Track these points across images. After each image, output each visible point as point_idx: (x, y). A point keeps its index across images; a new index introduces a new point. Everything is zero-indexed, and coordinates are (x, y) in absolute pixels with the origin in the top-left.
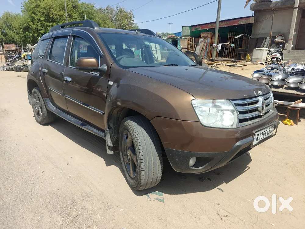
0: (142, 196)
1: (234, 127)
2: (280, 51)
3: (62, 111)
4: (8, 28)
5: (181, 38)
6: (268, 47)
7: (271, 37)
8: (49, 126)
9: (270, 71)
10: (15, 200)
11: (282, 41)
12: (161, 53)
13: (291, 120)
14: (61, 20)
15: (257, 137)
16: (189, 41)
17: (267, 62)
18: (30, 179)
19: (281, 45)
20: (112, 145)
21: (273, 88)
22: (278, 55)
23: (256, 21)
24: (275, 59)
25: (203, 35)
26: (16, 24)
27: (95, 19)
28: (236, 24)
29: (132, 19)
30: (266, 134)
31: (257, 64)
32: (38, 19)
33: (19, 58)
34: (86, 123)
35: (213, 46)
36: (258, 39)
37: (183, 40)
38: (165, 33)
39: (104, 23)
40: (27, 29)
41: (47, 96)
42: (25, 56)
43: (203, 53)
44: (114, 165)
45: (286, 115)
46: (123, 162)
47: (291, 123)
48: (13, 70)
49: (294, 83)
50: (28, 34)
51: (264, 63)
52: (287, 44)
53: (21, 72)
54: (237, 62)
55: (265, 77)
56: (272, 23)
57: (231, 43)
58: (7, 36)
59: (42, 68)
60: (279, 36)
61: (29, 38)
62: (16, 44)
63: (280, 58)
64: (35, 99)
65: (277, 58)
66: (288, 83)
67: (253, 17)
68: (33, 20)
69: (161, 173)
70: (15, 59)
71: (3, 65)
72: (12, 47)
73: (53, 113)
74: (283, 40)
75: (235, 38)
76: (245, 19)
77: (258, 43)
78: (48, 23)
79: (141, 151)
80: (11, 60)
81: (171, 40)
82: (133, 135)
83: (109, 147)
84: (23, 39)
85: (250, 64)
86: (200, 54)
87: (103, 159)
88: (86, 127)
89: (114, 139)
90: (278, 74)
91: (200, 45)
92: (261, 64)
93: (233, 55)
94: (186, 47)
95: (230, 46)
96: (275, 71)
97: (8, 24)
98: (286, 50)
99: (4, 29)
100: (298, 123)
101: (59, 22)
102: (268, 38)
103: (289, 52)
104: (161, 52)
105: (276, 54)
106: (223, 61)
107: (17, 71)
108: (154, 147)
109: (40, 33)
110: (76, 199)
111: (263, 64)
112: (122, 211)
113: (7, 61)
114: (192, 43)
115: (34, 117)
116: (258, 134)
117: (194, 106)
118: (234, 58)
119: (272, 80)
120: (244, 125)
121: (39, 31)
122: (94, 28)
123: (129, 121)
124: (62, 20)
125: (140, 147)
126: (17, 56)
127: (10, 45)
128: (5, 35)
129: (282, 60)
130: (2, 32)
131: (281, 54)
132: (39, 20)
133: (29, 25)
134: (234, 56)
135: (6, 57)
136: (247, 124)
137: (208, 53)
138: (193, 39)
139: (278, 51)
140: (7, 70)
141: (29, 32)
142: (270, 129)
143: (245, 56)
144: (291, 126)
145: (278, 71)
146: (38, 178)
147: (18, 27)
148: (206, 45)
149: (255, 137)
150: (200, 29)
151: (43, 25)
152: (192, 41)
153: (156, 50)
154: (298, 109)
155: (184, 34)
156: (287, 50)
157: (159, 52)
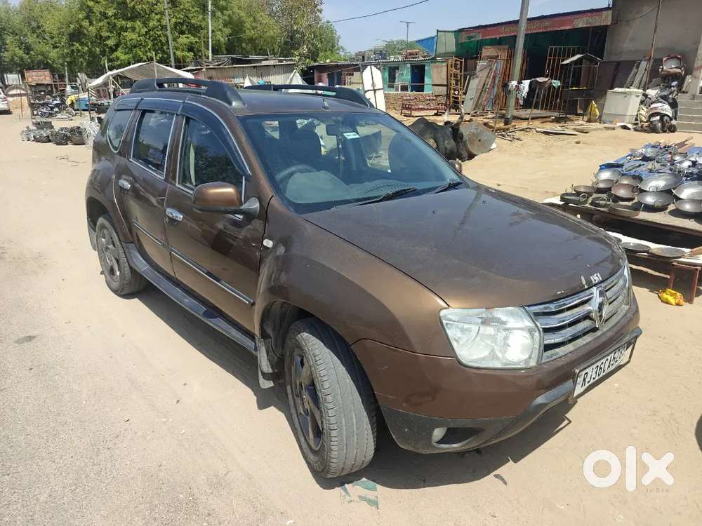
0: (333, 490)
1: (533, 363)
2: (671, 96)
3: (162, 274)
4: (33, 33)
5: (434, 60)
6: (643, 84)
7: (652, 61)
8: (136, 300)
9: (640, 166)
10: (74, 487)
11: (679, 70)
12: (386, 96)
13: (678, 294)
14: (153, 14)
15: (584, 380)
16: (451, 67)
17: (639, 122)
18: (101, 438)
19: (675, 83)
20: (270, 371)
21: (643, 210)
22: (666, 109)
23: (616, 21)
24: (658, 118)
25: (487, 51)
26: (50, 25)
27: (231, 10)
28: (568, 28)
29: (318, 7)
30: (606, 367)
31: (614, 129)
32: (101, 13)
33: (62, 106)
34: (214, 311)
35: (508, 86)
36: (619, 63)
37: (437, 64)
38: (397, 41)
39: (252, 19)
40: (76, 36)
41: (129, 237)
42: (74, 101)
43: (485, 95)
44: (275, 406)
45: (669, 277)
46: (294, 409)
47: (677, 301)
48: (50, 141)
49: (692, 201)
50: (80, 48)
51: (630, 126)
52: (689, 79)
53: (67, 144)
54: (565, 120)
55: (626, 182)
56: (656, 27)
57: (552, 79)
58: (31, 52)
59: (119, 177)
60: (670, 58)
61: (82, 56)
62: (53, 71)
63: (671, 115)
64: (104, 240)
65: (663, 116)
66: (678, 199)
67: (610, 12)
68: (89, 16)
69: (373, 448)
70: (52, 108)
71: (28, 127)
72: (45, 77)
73: (143, 276)
74: (680, 68)
75: (565, 62)
76: (589, 14)
77: (619, 74)
78: (124, 22)
79: (330, 406)
80: (44, 111)
81: (409, 65)
82: (313, 368)
83: (263, 374)
84: (68, 60)
85: (596, 130)
86: (479, 98)
87: (253, 391)
88: (214, 320)
89: (276, 358)
90: (657, 175)
91: (477, 77)
92: (625, 127)
93: (558, 101)
94: (445, 83)
95: (551, 86)
96: (650, 165)
97: (34, 24)
98: (687, 92)
99: (25, 35)
100: (696, 300)
101: (149, 19)
102: (644, 64)
103: (694, 97)
104: (385, 94)
105: (660, 104)
106: (533, 119)
107: (58, 144)
108: (359, 397)
109: (106, 45)
110: (196, 490)
111: (629, 129)
112: (291, 524)
113: (35, 112)
114: (461, 72)
115: (102, 273)
116: (587, 373)
117: (445, 324)
118: (559, 109)
119: (642, 191)
120: (554, 357)
121: (104, 41)
122: (230, 104)
123: (305, 335)
124: (156, 14)
125: (329, 398)
126: (55, 102)
127: (41, 73)
128: (28, 49)
129: (676, 119)
130: (22, 43)
131: (674, 105)
132: (104, 15)
133: (81, 26)
134: (560, 103)
135: (33, 104)
136: (561, 354)
137: (497, 96)
138: (461, 62)
139: (665, 98)
140: (37, 140)
141: (82, 44)
142: (616, 356)
143: (586, 106)
144: (677, 307)
145: (658, 166)
146: (117, 436)
147: (55, 32)
148: (494, 78)
149: (580, 380)
150: (479, 37)
151: (112, 27)
152: (459, 66)
153: (375, 91)
154: (697, 269)
155: (441, 50)
156: (688, 95)
157: (380, 95)
